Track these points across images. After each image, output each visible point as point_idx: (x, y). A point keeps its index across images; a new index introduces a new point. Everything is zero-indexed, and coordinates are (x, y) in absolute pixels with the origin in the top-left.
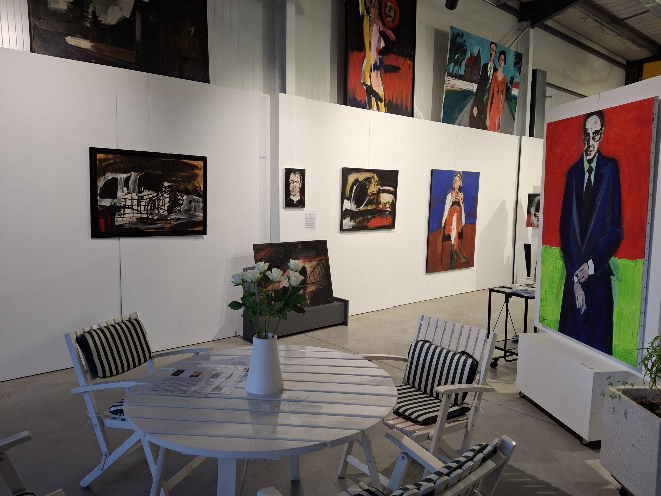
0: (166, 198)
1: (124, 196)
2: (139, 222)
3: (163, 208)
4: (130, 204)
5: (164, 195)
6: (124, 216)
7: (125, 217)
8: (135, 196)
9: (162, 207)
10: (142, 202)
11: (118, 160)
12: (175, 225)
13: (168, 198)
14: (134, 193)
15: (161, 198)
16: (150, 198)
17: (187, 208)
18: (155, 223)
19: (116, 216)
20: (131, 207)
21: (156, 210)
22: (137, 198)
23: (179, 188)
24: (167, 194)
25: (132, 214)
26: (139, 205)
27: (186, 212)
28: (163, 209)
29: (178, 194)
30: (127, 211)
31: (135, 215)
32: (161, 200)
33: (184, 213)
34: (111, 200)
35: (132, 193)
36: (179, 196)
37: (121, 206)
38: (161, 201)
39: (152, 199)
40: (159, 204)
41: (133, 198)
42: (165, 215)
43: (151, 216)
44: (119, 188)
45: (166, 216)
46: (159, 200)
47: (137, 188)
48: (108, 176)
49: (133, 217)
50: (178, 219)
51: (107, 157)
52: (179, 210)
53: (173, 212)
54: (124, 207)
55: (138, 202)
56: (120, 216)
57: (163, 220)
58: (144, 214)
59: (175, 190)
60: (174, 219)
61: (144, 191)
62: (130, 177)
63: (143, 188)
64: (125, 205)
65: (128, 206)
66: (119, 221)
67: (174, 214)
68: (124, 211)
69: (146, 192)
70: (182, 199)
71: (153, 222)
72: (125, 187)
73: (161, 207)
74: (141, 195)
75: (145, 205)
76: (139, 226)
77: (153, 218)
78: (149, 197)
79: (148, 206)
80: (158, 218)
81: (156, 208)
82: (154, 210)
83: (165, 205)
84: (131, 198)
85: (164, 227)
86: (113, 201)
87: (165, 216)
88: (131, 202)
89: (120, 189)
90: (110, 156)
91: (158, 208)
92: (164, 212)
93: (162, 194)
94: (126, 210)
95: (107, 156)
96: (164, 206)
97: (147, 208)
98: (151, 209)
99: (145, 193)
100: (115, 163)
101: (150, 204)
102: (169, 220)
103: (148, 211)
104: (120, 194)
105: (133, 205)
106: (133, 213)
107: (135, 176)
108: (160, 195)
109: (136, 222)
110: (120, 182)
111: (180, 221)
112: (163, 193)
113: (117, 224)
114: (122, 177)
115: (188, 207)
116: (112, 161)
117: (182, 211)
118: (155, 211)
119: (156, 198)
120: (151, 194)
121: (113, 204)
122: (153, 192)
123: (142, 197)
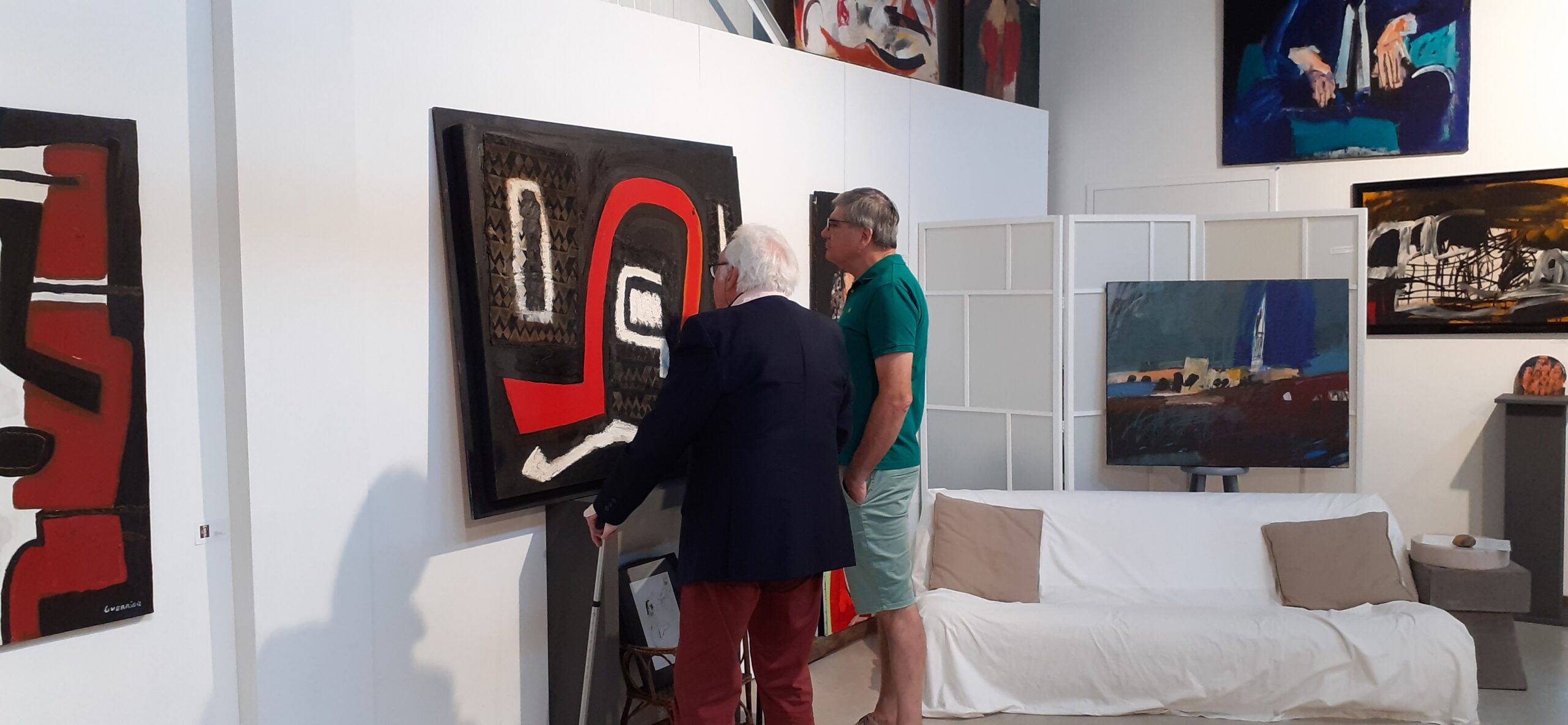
0: (1496, 258)
1: (1411, 260)
2: (1439, 306)
3: (1490, 279)
4: (1422, 274)
5: (1491, 254)
6: (1411, 295)
7: (1411, 298)
8: (1431, 260)
9: (1487, 277)
10: (1445, 270)
11: (1399, 199)
12: (1516, 311)
13: (1501, 260)
14: (1429, 253)
15: (1484, 260)
16: (1462, 262)
17: (1543, 276)
18: (1474, 307)
19: (1397, 297)
20: (1423, 279)
21: (1475, 283)
22: (1435, 262)
23: (1525, 237)
24: (1498, 250)
25: (1426, 292)
26: (1439, 275)
27: (1544, 284)
28: (1488, 280)
29: (1524, 250)
30: (1416, 286)
31: (1432, 294)
32: (1484, 263)
33: (1539, 287)
34: (1387, 268)
35: (1425, 254)
36: (1524, 252)
37: (1404, 278)
38: (1485, 265)
39: (1465, 263)
40: (1479, 271)
41: (1428, 263)
42: (1493, 292)
43: (1463, 294)
44: (1401, 246)
45: (1496, 294)
46: (1481, 265)
47: (1435, 244)
48: (1382, 229)
49: (1428, 297)
50: (1523, 300)
51: (1381, 197)
52: (1526, 282)
53: (1511, 286)
54: (1411, 280)
55: (1438, 270)
56: (1403, 297)
57: (1491, 302)
58: (1449, 291)
59: (1517, 242)
60: (1513, 300)
61: (1450, 248)
62: (1422, 225)
63: (1446, 244)
64: (1413, 277)
65: (1418, 277)
66: (1402, 305)
67: (1513, 289)
68: (1411, 287)
69: (1454, 250)
70: (1531, 257)
71: (1469, 305)
72: (1412, 243)
73: (1485, 276)
74: (1444, 255)
75: (1451, 275)
76: (1440, 314)
77: (1468, 299)
78: (1459, 258)
79: (1457, 276)
80: (1478, 298)
81: (1474, 280)
82: (1470, 283)
83: (1494, 273)
84: (1423, 264)
85: (1492, 316)
86: (1391, 271)
87: (1493, 294)
88: (1425, 270)
89: (1404, 248)
90: (1386, 193)
91: (1479, 278)
92: (1491, 285)
93: (1486, 250)
94: (1414, 284)
95: (1380, 194)
96: (1491, 275)
97: (1456, 279)
98: (1464, 281)
99: (1450, 253)
100: (1394, 204)
101: (1461, 271)
102: (1501, 301)
103: (1458, 285)
104: (1402, 257)
105: (1427, 276)
106: (1428, 290)
107: (1431, 223)
108: (1482, 255)
109: (1434, 307)
110: (1404, 236)
111: (1528, 304)
112: (1489, 250)
113: (1397, 310)
114: (1408, 227)
115: (1547, 273)
116: (1389, 202)
117: (1532, 283)
118: (1471, 285)
119: (1475, 261)
120: (1464, 254)
121: (1390, 275)
122: (1467, 249)
123: (1446, 260)
